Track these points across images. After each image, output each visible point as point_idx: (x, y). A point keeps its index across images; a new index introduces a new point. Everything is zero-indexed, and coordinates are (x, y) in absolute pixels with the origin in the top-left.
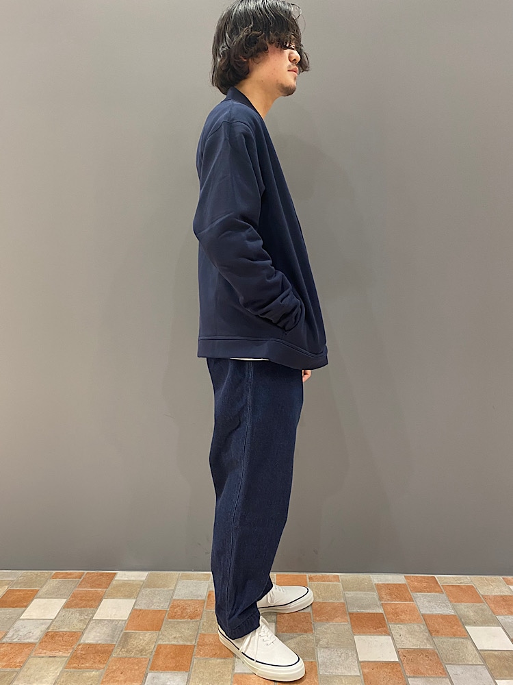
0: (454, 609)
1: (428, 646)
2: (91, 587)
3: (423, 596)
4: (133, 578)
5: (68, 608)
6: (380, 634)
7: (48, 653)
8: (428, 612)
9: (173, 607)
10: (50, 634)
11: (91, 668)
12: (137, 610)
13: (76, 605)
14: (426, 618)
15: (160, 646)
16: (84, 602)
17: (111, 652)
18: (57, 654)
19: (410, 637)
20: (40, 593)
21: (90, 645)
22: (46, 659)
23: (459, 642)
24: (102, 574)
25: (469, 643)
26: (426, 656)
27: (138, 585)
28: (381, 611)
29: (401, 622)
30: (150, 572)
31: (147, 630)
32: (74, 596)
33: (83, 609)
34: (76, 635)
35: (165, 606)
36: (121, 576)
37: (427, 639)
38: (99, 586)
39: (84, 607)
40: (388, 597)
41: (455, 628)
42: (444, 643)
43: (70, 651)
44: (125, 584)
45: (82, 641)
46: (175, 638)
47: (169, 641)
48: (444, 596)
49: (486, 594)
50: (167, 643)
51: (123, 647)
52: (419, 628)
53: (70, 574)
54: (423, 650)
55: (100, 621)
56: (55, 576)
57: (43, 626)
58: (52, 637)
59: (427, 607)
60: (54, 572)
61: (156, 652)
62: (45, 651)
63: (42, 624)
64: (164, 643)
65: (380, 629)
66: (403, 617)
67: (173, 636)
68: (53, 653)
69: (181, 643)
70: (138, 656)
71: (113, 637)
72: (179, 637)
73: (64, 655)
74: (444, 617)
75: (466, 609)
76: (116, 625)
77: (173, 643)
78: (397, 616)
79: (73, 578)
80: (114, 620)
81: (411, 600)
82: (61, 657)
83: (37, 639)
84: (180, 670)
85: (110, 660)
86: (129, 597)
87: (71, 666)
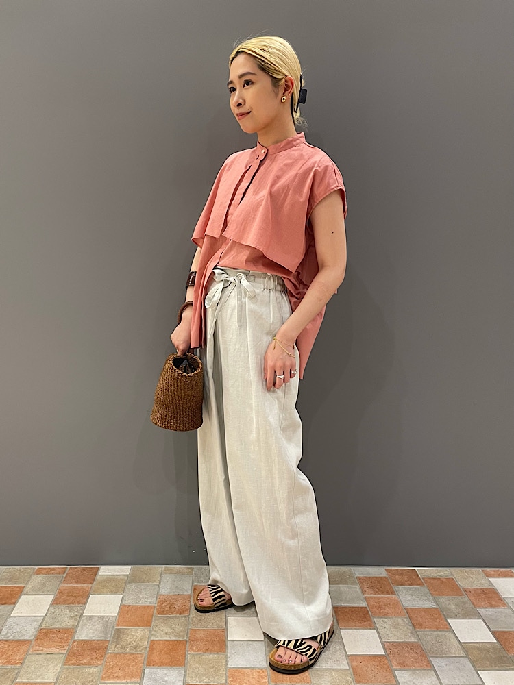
0: (436, 601)
1: (413, 640)
2: (77, 583)
3: (405, 589)
4: (116, 573)
5: (57, 604)
6: (366, 628)
7: (45, 650)
8: (411, 606)
9: (161, 602)
10: (44, 631)
11: (89, 664)
12: (124, 606)
13: (65, 602)
14: (409, 612)
15: (152, 641)
16: (73, 598)
17: (106, 648)
18: (53, 651)
19: (394, 630)
20: (26, 590)
21: (85, 641)
22: (45, 656)
23: (442, 635)
24: (85, 570)
25: (452, 636)
26: (411, 649)
27: (122, 580)
28: (364, 604)
29: (385, 615)
30: (132, 566)
31: (139, 626)
32: (61, 592)
33: (72, 605)
34: (69, 632)
35: (152, 601)
36: (105, 571)
37: (411, 633)
38: (84, 581)
39: (73, 604)
40: (371, 591)
41: (438, 620)
42: (428, 637)
43: (66, 648)
44: (109, 580)
45: (76, 638)
46: (166, 633)
47: (162, 637)
48: (425, 590)
49: (467, 586)
50: (159, 638)
51: (117, 644)
52: (403, 621)
53: (53, 569)
54: (409, 643)
55: (91, 617)
56: (39, 572)
57: (35, 623)
58: (45, 634)
59: (409, 600)
60: (37, 567)
61: (150, 647)
62: (41, 648)
63: (34, 621)
64: (157, 639)
65: (365, 623)
66: (387, 610)
67: (164, 632)
68: (50, 650)
69: (174, 639)
70: (134, 652)
71: (106, 634)
72: (171, 633)
73: (61, 652)
74: (426, 610)
75: (448, 602)
76: (107, 621)
77: (165, 638)
78: (381, 610)
79: (57, 574)
80: (103, 617)
81: (393, 593)
82: (57, 654)
83: (32, 636)
84: (176, 665)
85: (107, 656)
86: (116, 592)
87: (70, 662)
